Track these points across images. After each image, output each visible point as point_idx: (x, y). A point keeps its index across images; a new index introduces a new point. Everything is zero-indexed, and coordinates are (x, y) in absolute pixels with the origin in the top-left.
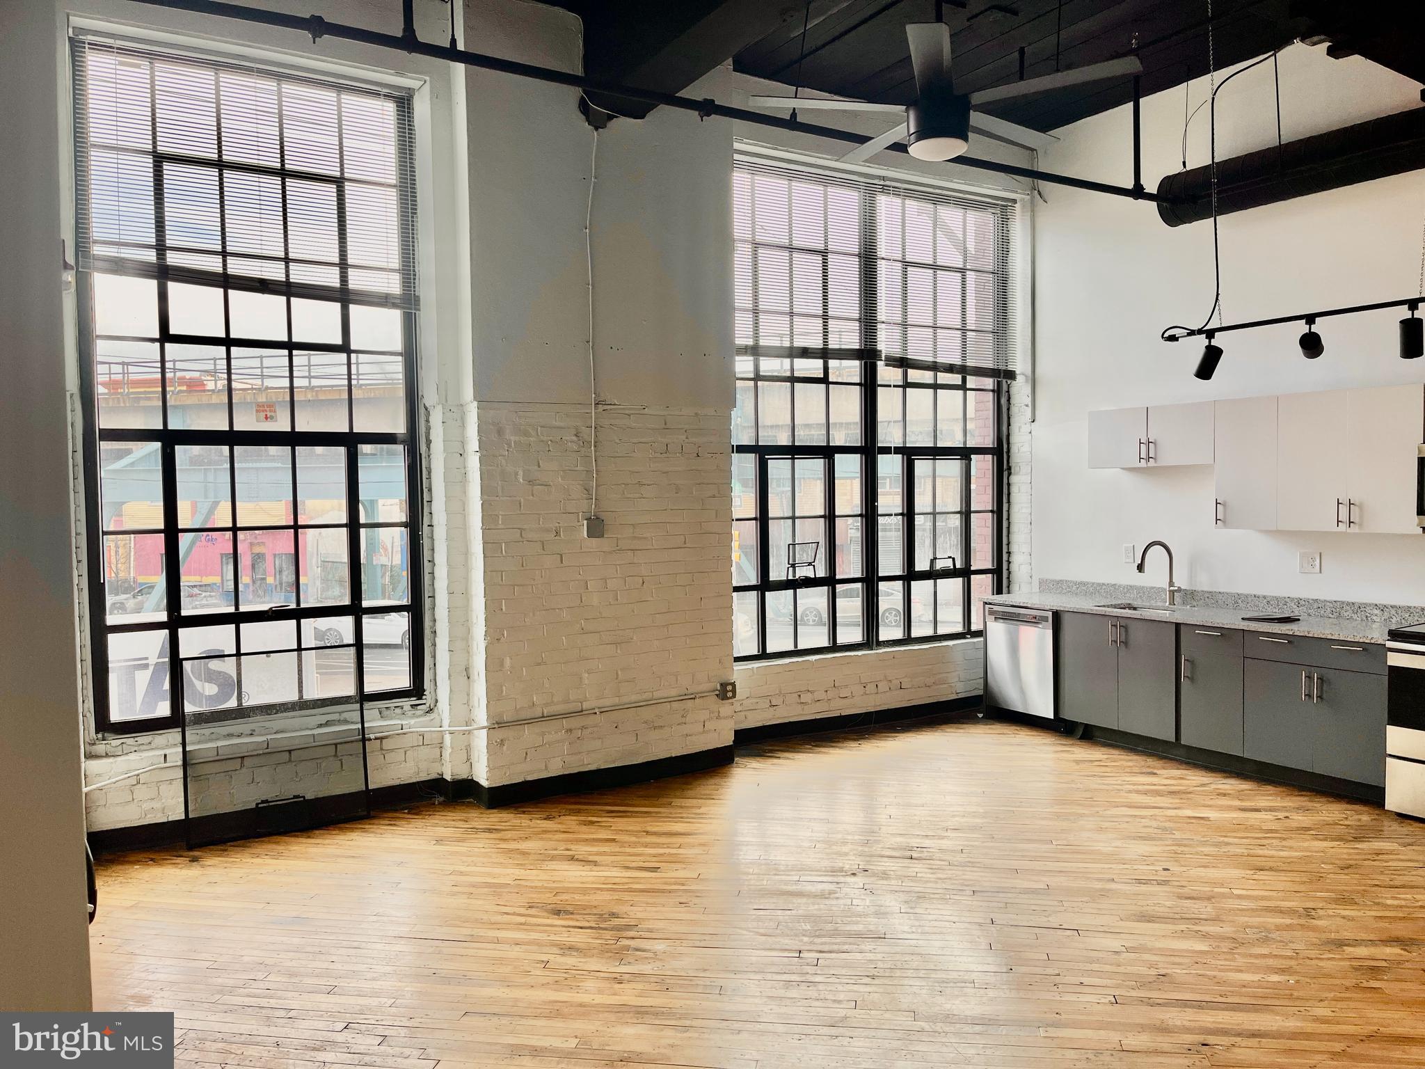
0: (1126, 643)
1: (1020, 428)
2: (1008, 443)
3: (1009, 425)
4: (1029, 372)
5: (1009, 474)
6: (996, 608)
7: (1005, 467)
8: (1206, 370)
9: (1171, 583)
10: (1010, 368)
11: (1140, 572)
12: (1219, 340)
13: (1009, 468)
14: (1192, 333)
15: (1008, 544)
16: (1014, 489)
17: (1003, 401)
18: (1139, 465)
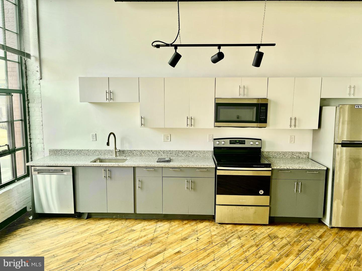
0: (110, 177)
1: (33, 81)
2: (27, 88)
3: (27, 80)
4: (37, 55)
5: (28, 103)
6: (38, 168)
7: (26, 99)
8: (173, 63)
9: (116, 148)
10: (27, 51)
11: (108, 146)
12: (180, 50)
13: (28, 100)
14: (167, 45)
15: (30, 135)
16: (31, 110)
17: (24, 68)
18: (106, 101)
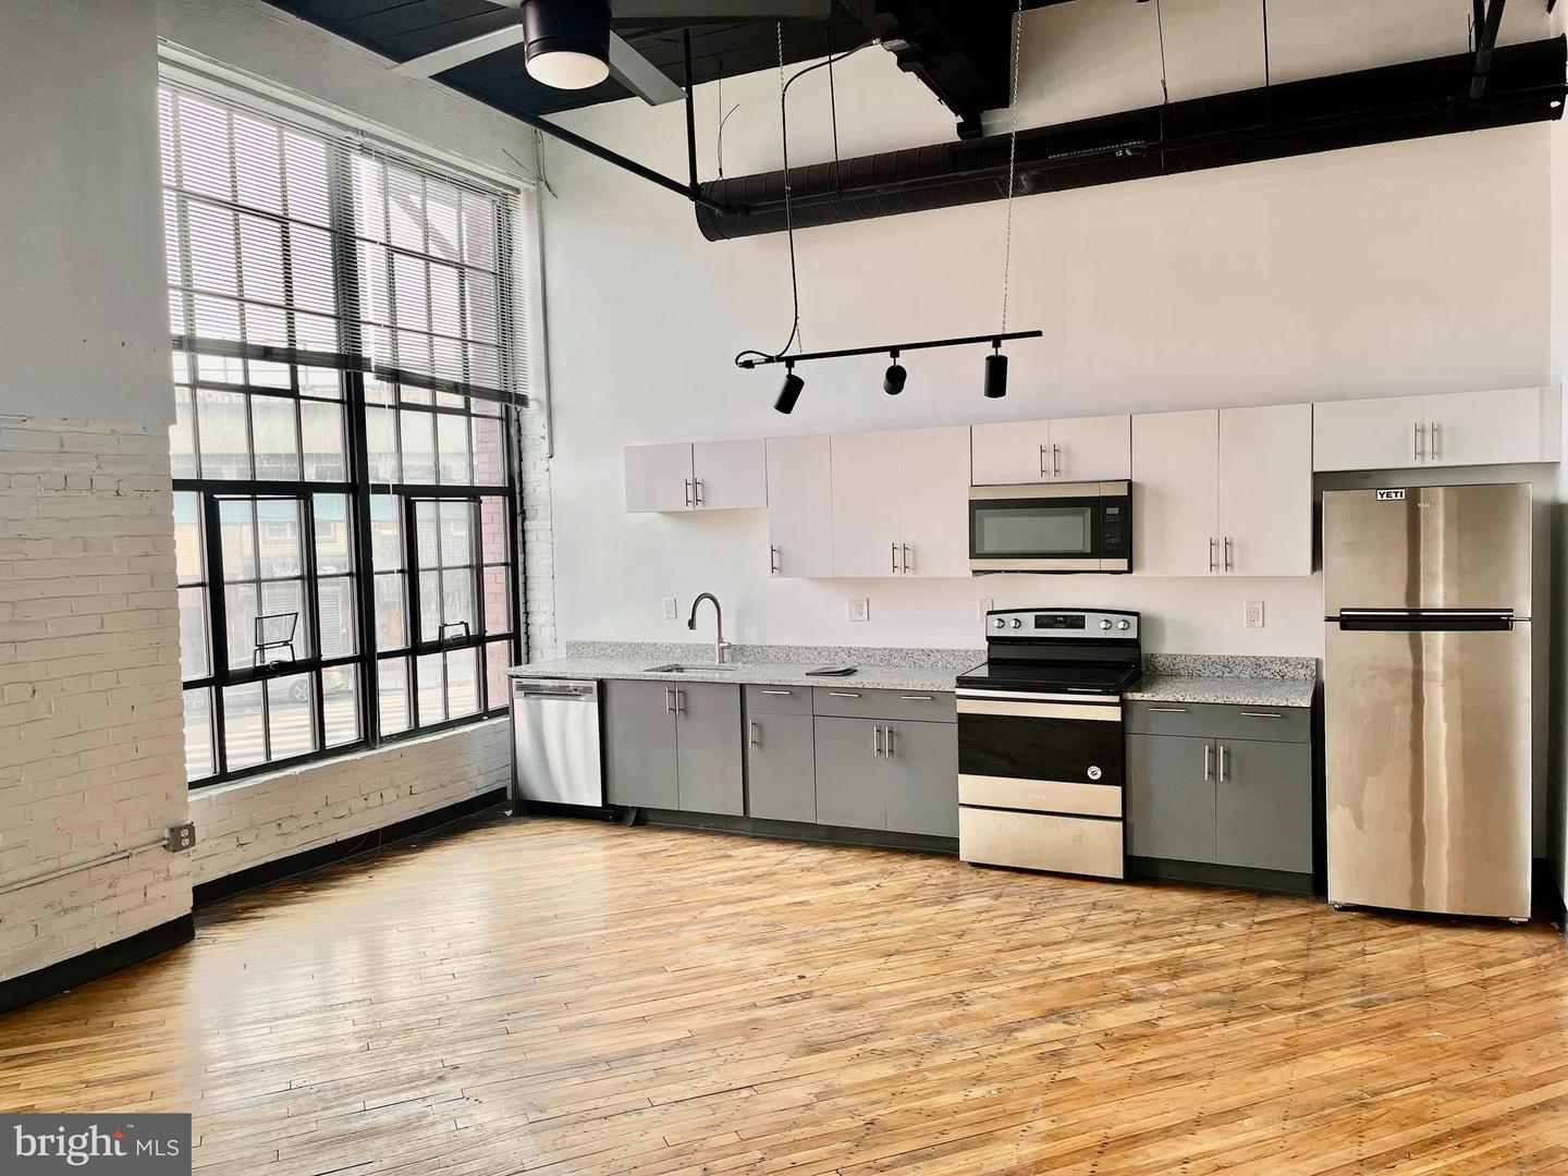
0: (684, 711)
1: (535, 463)
2: (521, 482)
3: (521, 460)
4: (544, 398)
5: (524, 520)
6: (525, 682)
7: (518, 510)
8: (786, 403)
9: (720, 639)
10: (520, 391)
11: (692, 628)
12: (799, 370)
13: (523, 512)
14: (770, 360)
15: (526, 603)
16: (530, 537)
17: (513, 431)
18: (685, 508)
